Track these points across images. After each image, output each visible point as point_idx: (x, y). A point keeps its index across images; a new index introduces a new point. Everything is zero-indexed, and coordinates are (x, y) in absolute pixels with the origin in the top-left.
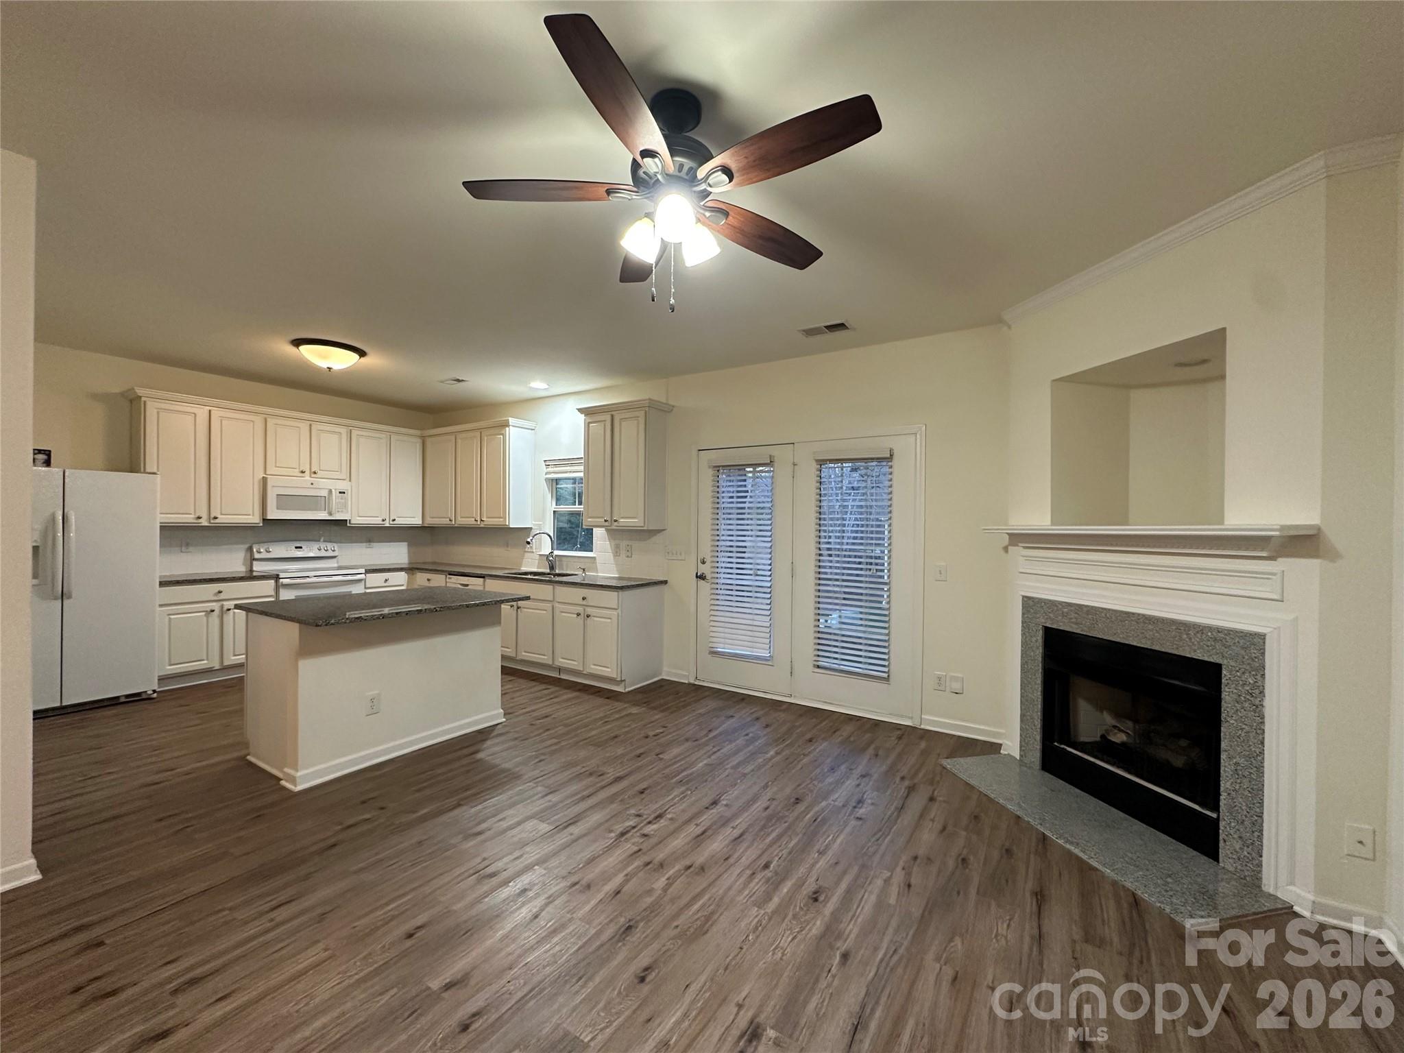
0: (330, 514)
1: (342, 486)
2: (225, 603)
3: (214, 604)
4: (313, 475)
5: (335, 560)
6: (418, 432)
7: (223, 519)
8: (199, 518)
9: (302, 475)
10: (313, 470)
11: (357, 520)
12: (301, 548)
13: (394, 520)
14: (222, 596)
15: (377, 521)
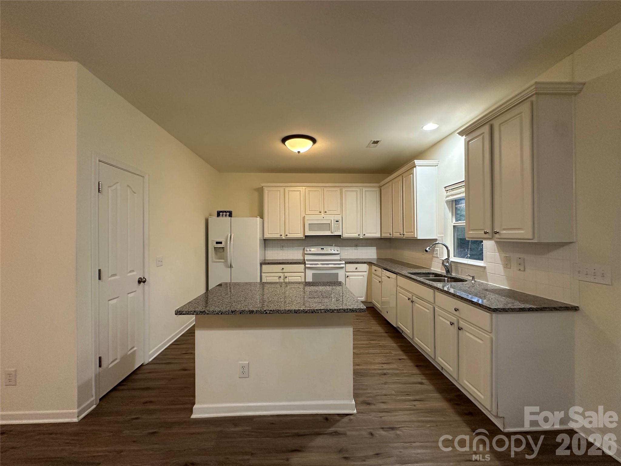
0: (332, 232)
1: (339, 218)
2: (285, 274)
3: (281, 274)
4: (325, 214)
5: (339, 255)
6: (377, 185)
7: (290, 236)
8: (281, 235)
9: (321, 214)
10: (325, 211)
11: (345, 235)
12: (323, 249)
13: (364, 235)
14: (284, 271)
15: (355, 235)
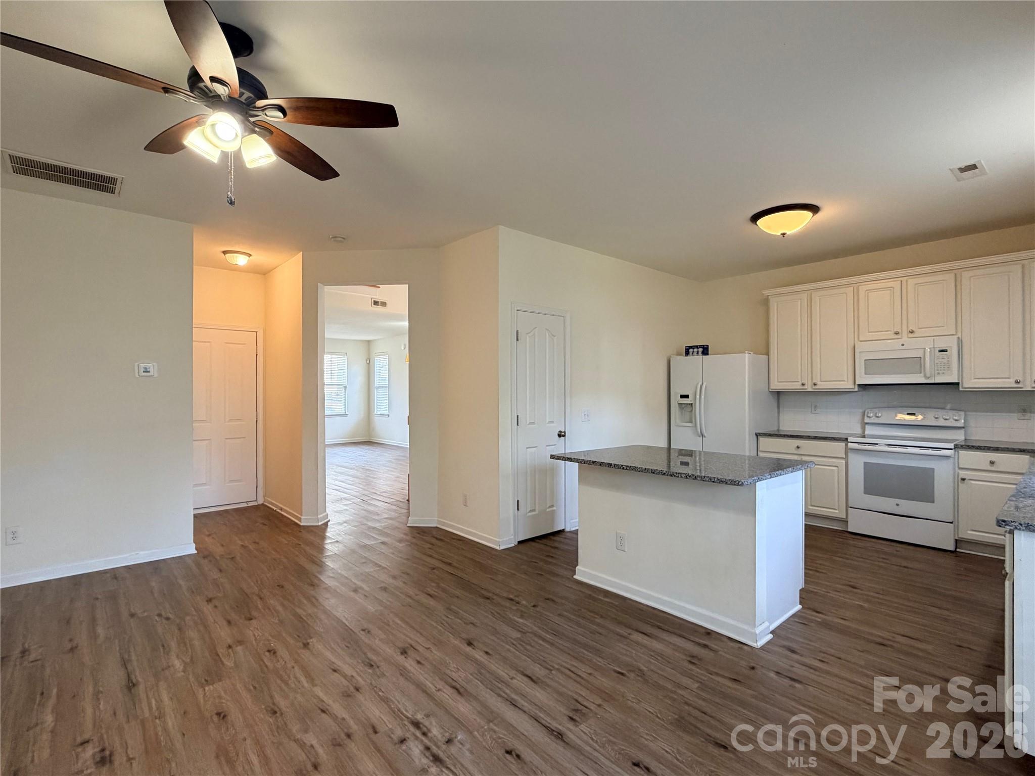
0: (925, 377)
1: (951, 343)
3: (795, 456)
4: (911, 335)
7: (823, 386)
8: (804, 385)
9: (896, 336)
10: (910, 329)
11: (969, 383)
12: (915, 414)
15: (1007, 384)
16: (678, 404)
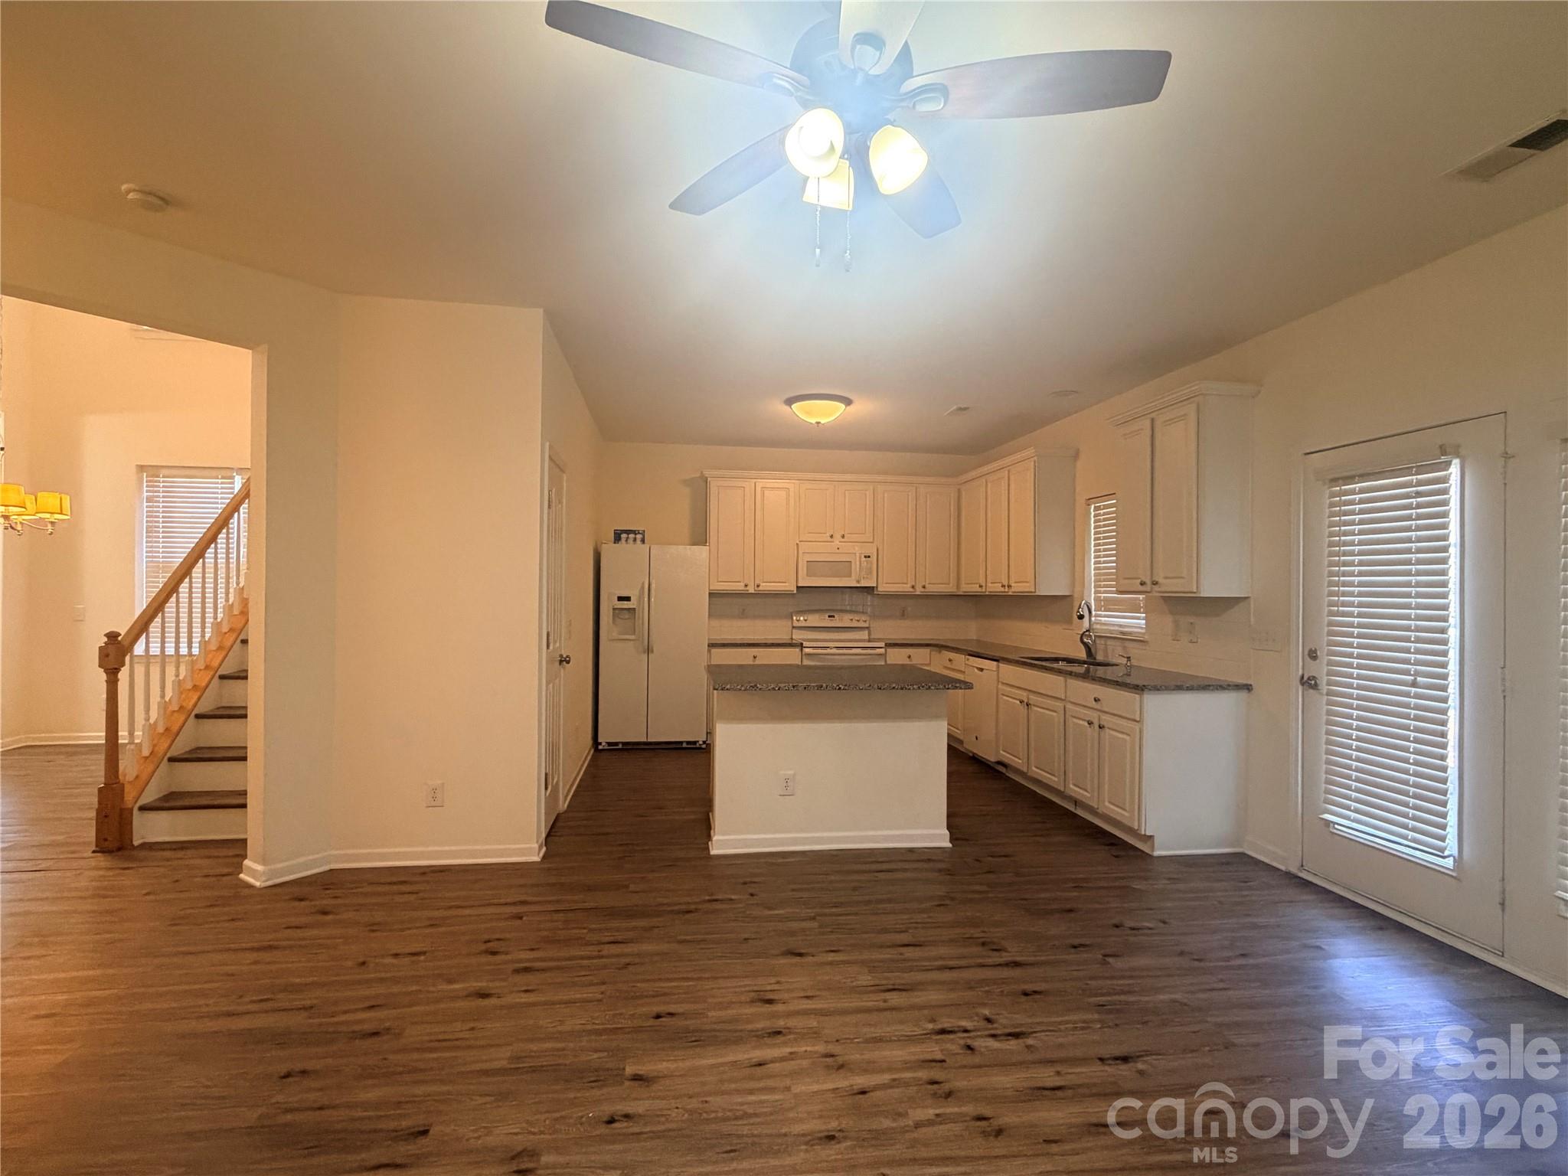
0: (858, 582)
1: (870, 549)
4: (842, 540)
5: (867, 632)
6: (952, 481)
7: (765, 587)
8: (746, 586)
9: (832, 540)
10: (841, 534)
11: (882, 588)
12: (834, 617)
13: (924, 587)
14: (757, 661)
15: (907, 588)
16: (614, 609)
